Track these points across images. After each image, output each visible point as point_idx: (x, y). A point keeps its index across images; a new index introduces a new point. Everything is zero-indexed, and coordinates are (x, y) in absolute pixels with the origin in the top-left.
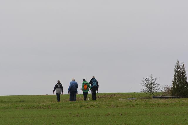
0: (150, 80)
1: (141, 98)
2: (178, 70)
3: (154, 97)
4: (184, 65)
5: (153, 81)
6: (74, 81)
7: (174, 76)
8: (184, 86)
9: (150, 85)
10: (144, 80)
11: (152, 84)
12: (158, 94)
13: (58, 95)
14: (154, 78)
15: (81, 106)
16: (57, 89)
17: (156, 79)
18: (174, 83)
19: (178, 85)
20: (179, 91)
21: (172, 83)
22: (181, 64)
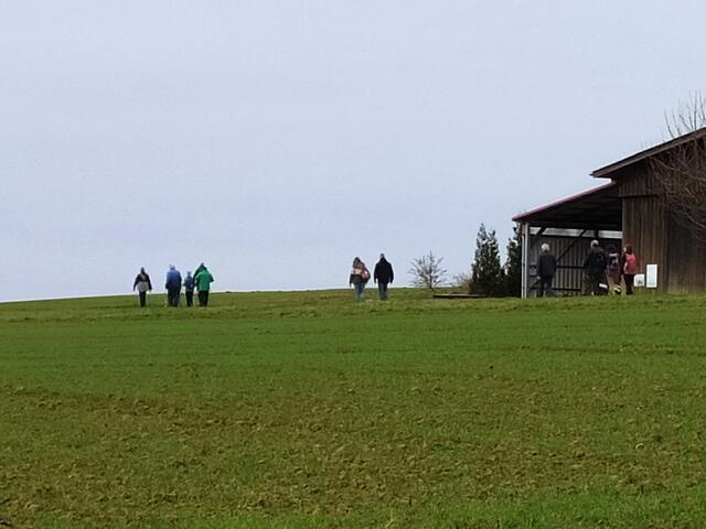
0: (428, 262)
1: (411, 297)
2: (484, 242)
3: (435, 297)
4: (494, 233)
5: (434, 264)
6: (173, 269)
7: (474, 254)
8: (494, 274)
9: (427, 273)
10: (416, 263)
11: (431, 271)
12: (445, 290)
13: (143, 294)
14: (436, 260)
15: (282, 314)
16: (140, 283)
17: (439, 261)
18: (475, 268)
19: (482, 273)
20: (486, 284)
21: (471, 268)
22: (488, 232)
